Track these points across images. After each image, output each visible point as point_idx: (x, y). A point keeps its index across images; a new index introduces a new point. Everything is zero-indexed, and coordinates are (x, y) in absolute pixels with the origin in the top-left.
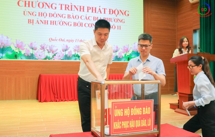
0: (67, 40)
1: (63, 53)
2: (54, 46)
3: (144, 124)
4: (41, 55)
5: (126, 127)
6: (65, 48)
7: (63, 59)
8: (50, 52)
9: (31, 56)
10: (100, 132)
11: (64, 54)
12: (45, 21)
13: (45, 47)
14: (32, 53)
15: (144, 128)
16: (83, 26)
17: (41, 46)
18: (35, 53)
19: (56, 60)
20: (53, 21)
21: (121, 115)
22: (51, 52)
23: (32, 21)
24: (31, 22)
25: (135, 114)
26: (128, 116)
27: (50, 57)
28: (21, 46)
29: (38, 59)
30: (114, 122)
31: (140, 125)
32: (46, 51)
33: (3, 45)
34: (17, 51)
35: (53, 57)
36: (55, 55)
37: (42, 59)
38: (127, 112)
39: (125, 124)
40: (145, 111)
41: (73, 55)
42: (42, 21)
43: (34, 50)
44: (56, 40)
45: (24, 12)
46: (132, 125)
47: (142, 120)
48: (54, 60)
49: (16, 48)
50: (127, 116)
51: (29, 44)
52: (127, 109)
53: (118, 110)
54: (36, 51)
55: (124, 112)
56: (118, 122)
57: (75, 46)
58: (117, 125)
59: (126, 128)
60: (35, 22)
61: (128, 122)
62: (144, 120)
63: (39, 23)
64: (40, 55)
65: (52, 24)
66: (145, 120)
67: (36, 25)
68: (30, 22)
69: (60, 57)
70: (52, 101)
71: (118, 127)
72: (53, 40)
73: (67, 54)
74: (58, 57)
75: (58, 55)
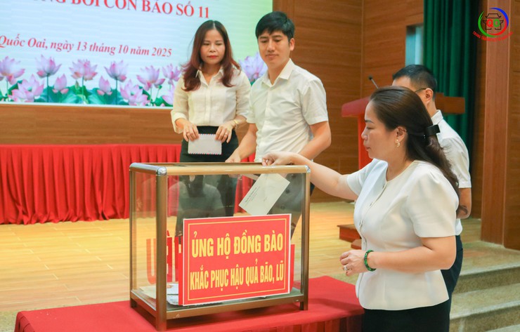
0: (53, 45)
1: (41, 81)
2: (13, 60)
3: (267, 277)
5: (222, 285)
6: (46, 67)
8: (2, 79)
10: (155, 297)
11: (43, 86)
15: (267, 285)
16: (99, 4)
19: (19, 102)
21: (209, 255)
22: (5, 78)
25: (244, 252)
26: (227, 258)
30: (191, 271)
31: (256, 279)
35: (10, 92)
36: (16, 87)
38: (223, 246)
39: (219, 278)
40: (270, 242)
41: (69, 88)
44: (20, 43)
46: (237, 280)
47: (262, 267)
48: (12, 101)
50: (225, 255)
52: (225, 238)
53: (201, 240)
55: (215, 246)
56: (200, 271)
57: (76, 62)
58: (197, 281)
59: (220, 287)
61: (227, 271)
62: (266, 267)
66: (271, 267)
69: (31, 94)
70: (10, 223)
71: (202, 284)
72: (11, 43)
73: (51, 85)
74: (26, 92)
75: (24, 88)
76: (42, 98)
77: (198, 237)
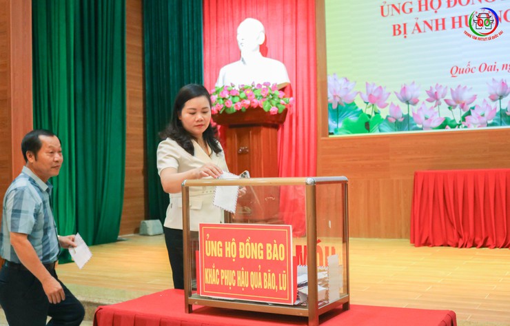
0: (504, 66)
1: (493, 105)
2: (465, 87)
3: (270, 284)
4: (429, 117)
5: (230, 284)
6: (499, 91)
7: (493, 124)
8: (455, 107)
9: (405, 122)
11: (495, 109)
12: (437, 21)
13: (439, 95)
14: (405, 113)
15: (270, 293)
17: (429, 92)
18: (413, 114)
19: (472, 128)
20: (460, 18)
21: (219, 255)
22: (458, 106)
23: (402, 29)
24: (400, 32)
25: (248, 257)
26: (234, 260)
27: (454, 120)
28: (379, 98)
29: (422, 129)
30: (206, 267)
31: (260, 284)
32: (444, 105)
33: (338, 100)
34: (369, 111)
35: (464, 119)
36: (469, 113)
37: (433, 128)
38: (230, 249)
39: (228, 276)
40: (272, 251)
42: (430, 23)
43: (410, 106)
44: (471, 71)
45: (382, 7)
46: (243, 283)
47: (265, 274)
48: (465, 127)
49: (367, 103)
51: (399, 90)
52: (231, 242)
53: (212, 242)
54: (416, 108)
55: (224, 248)
56: (212, 268)
58: (211, 276)
59: (229, 286)
60: (410, 28)
61: (234, 272)
62: (269, 274)
63: (420, 31)
64: (426, 119)
65: (457, 25)
66: (273, 274)
67: (413, 37)
68: (397, 32)
69: (484, 119)
70: (449, 246)
71: (214, 280)
72: (462, 72)
73: (504, 107)
74: (479, 118)
75: (477, 114)
76: (495, 121)
77: (210, 239)
